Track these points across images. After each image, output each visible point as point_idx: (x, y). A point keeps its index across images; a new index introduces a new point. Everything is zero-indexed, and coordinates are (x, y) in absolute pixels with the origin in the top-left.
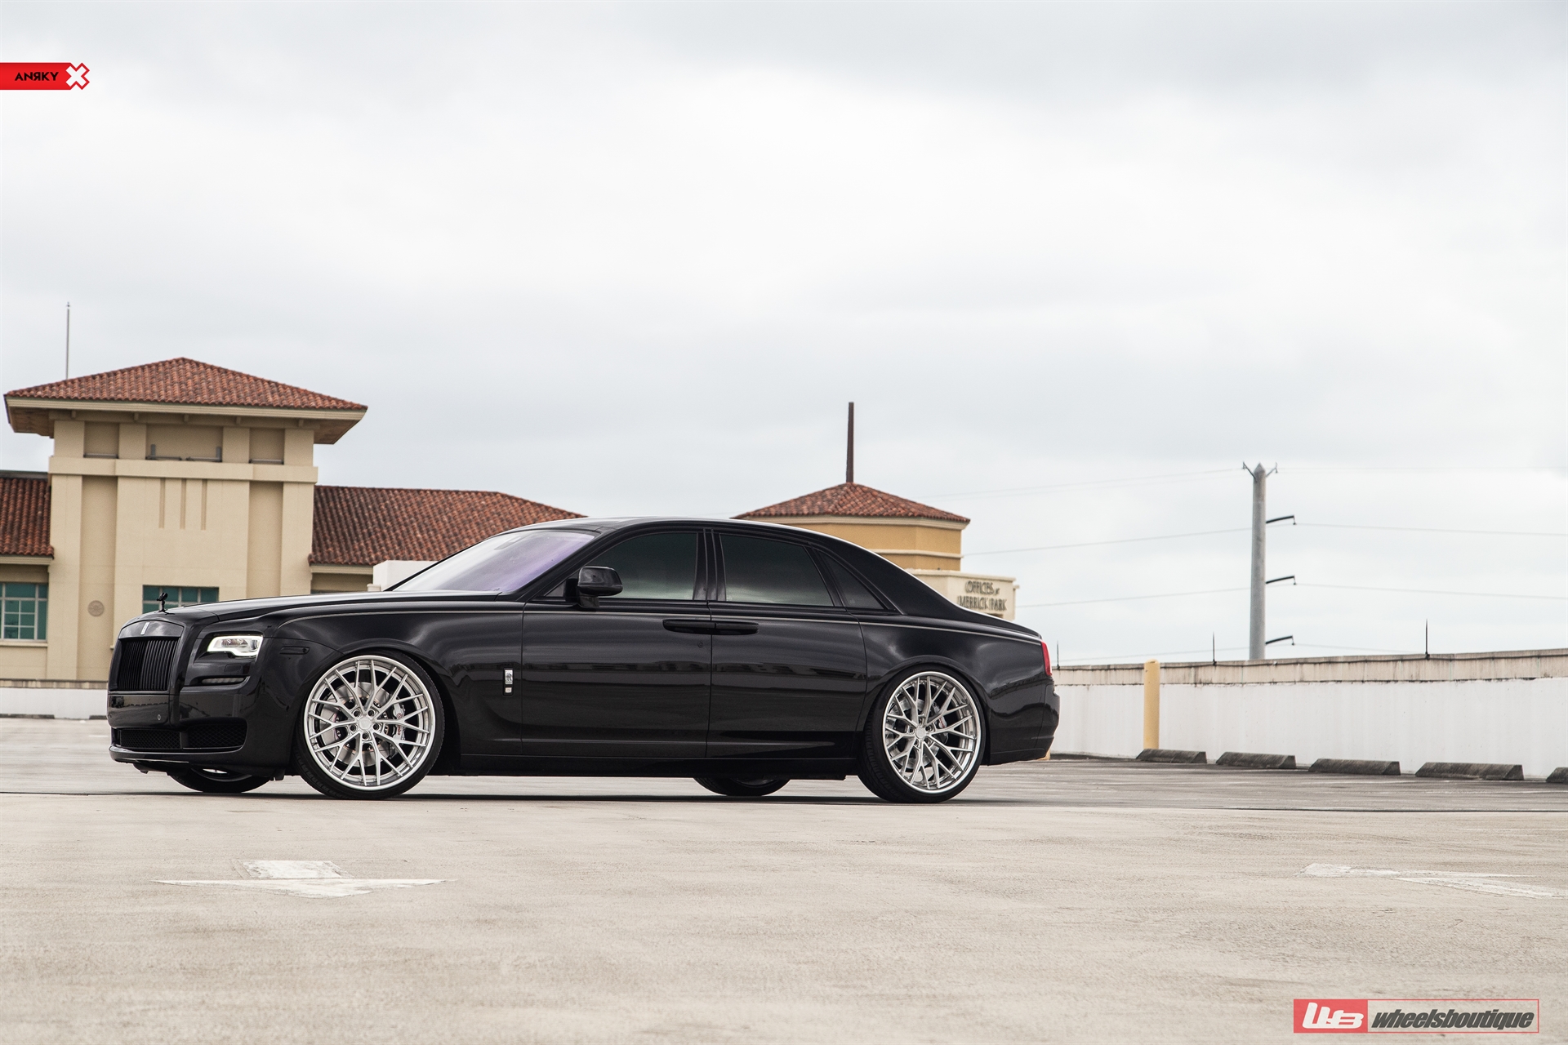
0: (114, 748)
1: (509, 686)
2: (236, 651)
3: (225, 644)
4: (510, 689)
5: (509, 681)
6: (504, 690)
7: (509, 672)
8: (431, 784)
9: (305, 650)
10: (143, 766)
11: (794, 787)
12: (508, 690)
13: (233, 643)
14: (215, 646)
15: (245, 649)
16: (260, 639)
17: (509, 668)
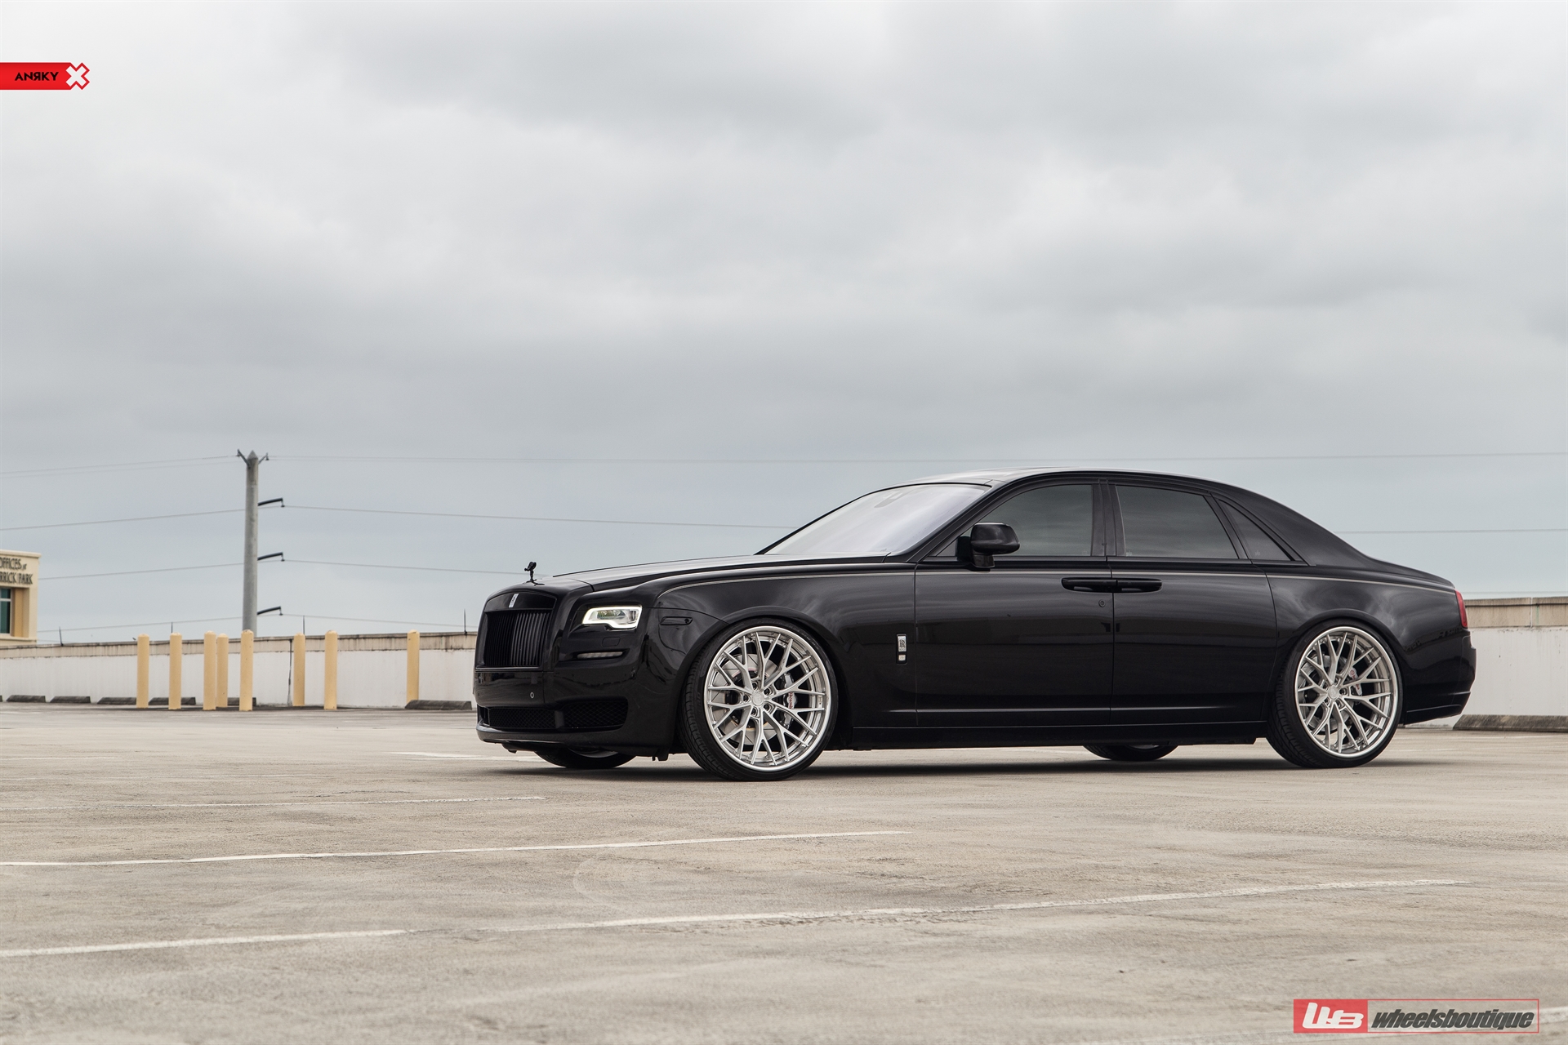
0: (483, 728)
1: (902, 653)
2: (614, 624)
3: (600, 616)
4: (904, 656)
5: (902, 649)
6: (897, 658)
7: (902, 638)
8: (829, 758)
9: (687, 620)
10: (512, 747)
11: (1182, 752)
12: (902, 658)
13: (609, 615)
14: (591, 618)
15: (622, 621)
16: (639, 610)
17: (902, 633)
